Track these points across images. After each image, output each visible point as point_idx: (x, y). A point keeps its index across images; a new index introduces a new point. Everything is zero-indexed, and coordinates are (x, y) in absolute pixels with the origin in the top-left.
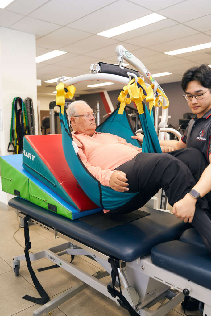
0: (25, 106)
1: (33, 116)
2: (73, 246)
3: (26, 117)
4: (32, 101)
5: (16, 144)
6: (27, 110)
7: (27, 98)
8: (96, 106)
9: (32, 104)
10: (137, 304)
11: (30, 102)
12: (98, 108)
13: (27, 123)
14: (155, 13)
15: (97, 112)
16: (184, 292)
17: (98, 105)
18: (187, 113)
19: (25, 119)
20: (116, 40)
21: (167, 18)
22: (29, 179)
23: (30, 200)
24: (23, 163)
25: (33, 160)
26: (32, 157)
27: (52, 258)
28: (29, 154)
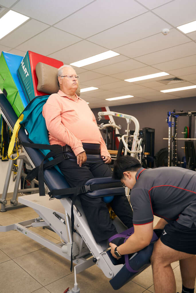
2: (37, 220)
5: (2, 146)
10: (76, 255)
14: (110, 51)
18: (146, 128)
20: (85, 69)
21: (121, 54)
22: (18, 92)
23: (12, 106)
24: (18, 71)
25: (26, 76)
26: (26, 73)
27: (19, 229)
28: (26, 69)
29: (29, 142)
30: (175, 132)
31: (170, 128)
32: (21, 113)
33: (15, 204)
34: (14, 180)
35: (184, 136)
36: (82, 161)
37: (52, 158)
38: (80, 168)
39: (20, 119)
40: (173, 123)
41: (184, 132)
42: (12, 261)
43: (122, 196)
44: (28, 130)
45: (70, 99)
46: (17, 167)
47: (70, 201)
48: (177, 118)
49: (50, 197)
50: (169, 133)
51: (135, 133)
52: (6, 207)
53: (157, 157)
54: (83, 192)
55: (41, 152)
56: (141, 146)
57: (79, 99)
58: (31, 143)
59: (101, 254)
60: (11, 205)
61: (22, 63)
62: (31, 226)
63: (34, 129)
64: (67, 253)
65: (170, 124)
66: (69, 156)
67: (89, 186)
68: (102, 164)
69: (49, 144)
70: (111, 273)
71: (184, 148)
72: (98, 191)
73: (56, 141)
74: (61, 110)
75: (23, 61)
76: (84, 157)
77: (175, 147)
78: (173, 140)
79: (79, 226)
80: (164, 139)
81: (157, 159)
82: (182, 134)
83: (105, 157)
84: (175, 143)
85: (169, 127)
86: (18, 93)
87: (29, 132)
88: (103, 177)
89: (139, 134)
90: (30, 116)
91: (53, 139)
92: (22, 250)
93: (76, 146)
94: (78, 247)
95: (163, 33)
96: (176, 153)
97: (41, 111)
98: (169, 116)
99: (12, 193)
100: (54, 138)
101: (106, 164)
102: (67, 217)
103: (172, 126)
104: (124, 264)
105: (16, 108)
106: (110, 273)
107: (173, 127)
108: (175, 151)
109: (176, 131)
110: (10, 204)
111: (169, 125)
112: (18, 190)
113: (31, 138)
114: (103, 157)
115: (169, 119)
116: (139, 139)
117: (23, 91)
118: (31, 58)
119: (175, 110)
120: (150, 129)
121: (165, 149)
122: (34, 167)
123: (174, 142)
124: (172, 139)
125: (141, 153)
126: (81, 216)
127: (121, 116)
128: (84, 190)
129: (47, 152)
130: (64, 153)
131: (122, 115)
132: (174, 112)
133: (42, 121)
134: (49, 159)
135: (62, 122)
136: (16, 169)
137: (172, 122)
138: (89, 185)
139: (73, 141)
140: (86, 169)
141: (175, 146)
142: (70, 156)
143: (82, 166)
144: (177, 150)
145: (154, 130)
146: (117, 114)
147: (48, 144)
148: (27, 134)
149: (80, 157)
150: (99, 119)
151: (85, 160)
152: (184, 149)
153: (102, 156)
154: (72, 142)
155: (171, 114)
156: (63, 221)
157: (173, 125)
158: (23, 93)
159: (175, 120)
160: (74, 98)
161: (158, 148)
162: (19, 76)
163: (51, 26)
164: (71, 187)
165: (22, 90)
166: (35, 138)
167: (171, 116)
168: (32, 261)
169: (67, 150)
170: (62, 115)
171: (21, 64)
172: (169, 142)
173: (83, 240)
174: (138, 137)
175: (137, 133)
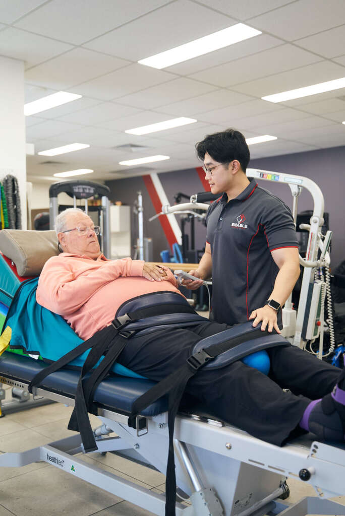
0: (3, 191)
1: (19, 210)
3: (6, 210)
4: (17, 181)
6: (8, 199)
7: (7, 176)
8: (136, 202)
9: (16, 188)
11: (14, 184)
12: (140, 204)
13: (7, 222)
15: (139, 212)
16: (301, 474)
17: (140, 198)
19: (4, 214)
21: (264, 33)
27: (54, 459)
33: (23, 399)
51: (312, 220)
59: (310, 455)
60: (13, 400)
79: (230, 445)
89: (323, 219)
116: (324, 231)
125: (328, 266)
127: (277, 178)
131: (278, 176)
146: (267, 174)
174: (321, 228)
175: (317, 216)
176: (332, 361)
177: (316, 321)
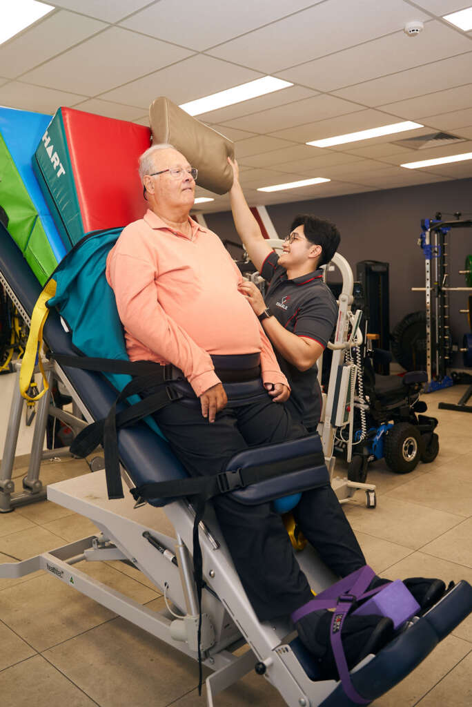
2: (98, 543)
10: (207, 648)
14: (268, 78)
21: (296, 84)
22: (37, 216)
23: (24, 254)
24: (35, 158)
25: (59, 174)
26: (58, 168)
27: (54, 569)
28: (56, 154)
29: (75, 352)
30: (442, 270)
31: (428, 261)
32: (49, 276)
33: (34, 490)
34: (29, 423)
35: (466, 280)
36: (214, 409)
37: (135, 399)
38: (212, 425)
39: (47, 292)
40: (436, 249)
41: (466, 269)
42: (39, 658)
43: (322, 489)
44: (68, 321)
45: (177, 235)
46: (36, 387)
47: (188, 506)
48: (445, 234)
49: (136, 502)
50: (428, 276)
52: (12, 500)
53: (397, 335)
54: (223, 489)
55: (107, 380)
56: (359, 329)
57: (199, 230)
58: (80, 355)
59: (277, 649)
60: (24, 492)
61: (44, 138)
62: (84, 558)
63: (86, 318)
64: (185, 642)
65: (428, 251)
66: (181, 391)
67: (238, 472)
68: (267, 405)
69: (127, 360)
70: (303, 700)
71: (468, 311)
72: (262, 483)
73: (143, 351)
74: (154, 269)
75: (47, 133)
76: (220, 398)
77: (443, 312)
78: (438, 291)
79: (214, 574)
80: (413, 289)
81: (396, 341)
82: (461, 274)
83: (273, 385)
84: (444, 298)
85: (427, 258)
86: (39, 221)
87: (73, 326)
88: (270, 445)
90: (75, 284)
91: (135, 347)
92: (64, 626)
93: (197, 370)
94: (213, 627)
95: (406, 32)
96: (446, 327)
97: (102, 270)
98: (425, 229)
99: (28, 455)
100: (139, 344)
101: (278, 403)
102: (181, 550)
103: (435, 257)
104: (337, 680)
105: (33, 259)
106: (300, 702)
107: (436, 259)
108: (444, 322)
109: (444, 267)
110: (23, 490)
111: (427, 255)
112: (42, 452)
113: (78, 341)
114: (270, 387)
115: (425, 238)
116: (354, 311)
117: (51, 214)
118: (68, 126)
119: (440, 214)
120: (376, 263)
121: (418, 313)
122: (91, 421)
123: (440, 296)
124: (434, 290)
125: (359, 347)
126: (219, 547)
128: (224, 482)
129: (122, 380)
130: (167, 383)
132: (438, 218)
133: (107, 297)
134: (128, 399)
135: (158, 301)
136: (32, 393)
137: (435, 247)
138: (236, 470)
139: (190, 358)
140: (226, 426)
141: (444, 308)
142: (184, 392)
143: (215, 420)
144: (449, 318)
145: (387, 265)
147: (124, 357)
148: (66, 330)
149: (208, 397)
150: (246, 257)
151: (222, 403)
152: (467, 313)
153: (267, 384)
154: (185, 358)
155: (431, 225)
156: (171, 558)
157: (436, 254)
158: (50, 218)
159: (442, 240)
160: (186, 227)
161: (398, 313)
162: (37, 172)
163: (111, 25)
164: (189, 476)
165: (48, 213)
166: (88, 342)
167: (429, 230)
168: (90, 656)
169: (175, 377)
170: (157, 282)
171: (42, 143)
172: (428, 300)
173: (226, 610)
174: (350, 307)
175: (347, 295)
176: (373, 442)
177: (346, 406)
